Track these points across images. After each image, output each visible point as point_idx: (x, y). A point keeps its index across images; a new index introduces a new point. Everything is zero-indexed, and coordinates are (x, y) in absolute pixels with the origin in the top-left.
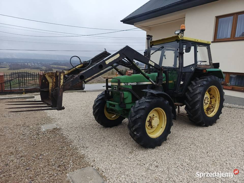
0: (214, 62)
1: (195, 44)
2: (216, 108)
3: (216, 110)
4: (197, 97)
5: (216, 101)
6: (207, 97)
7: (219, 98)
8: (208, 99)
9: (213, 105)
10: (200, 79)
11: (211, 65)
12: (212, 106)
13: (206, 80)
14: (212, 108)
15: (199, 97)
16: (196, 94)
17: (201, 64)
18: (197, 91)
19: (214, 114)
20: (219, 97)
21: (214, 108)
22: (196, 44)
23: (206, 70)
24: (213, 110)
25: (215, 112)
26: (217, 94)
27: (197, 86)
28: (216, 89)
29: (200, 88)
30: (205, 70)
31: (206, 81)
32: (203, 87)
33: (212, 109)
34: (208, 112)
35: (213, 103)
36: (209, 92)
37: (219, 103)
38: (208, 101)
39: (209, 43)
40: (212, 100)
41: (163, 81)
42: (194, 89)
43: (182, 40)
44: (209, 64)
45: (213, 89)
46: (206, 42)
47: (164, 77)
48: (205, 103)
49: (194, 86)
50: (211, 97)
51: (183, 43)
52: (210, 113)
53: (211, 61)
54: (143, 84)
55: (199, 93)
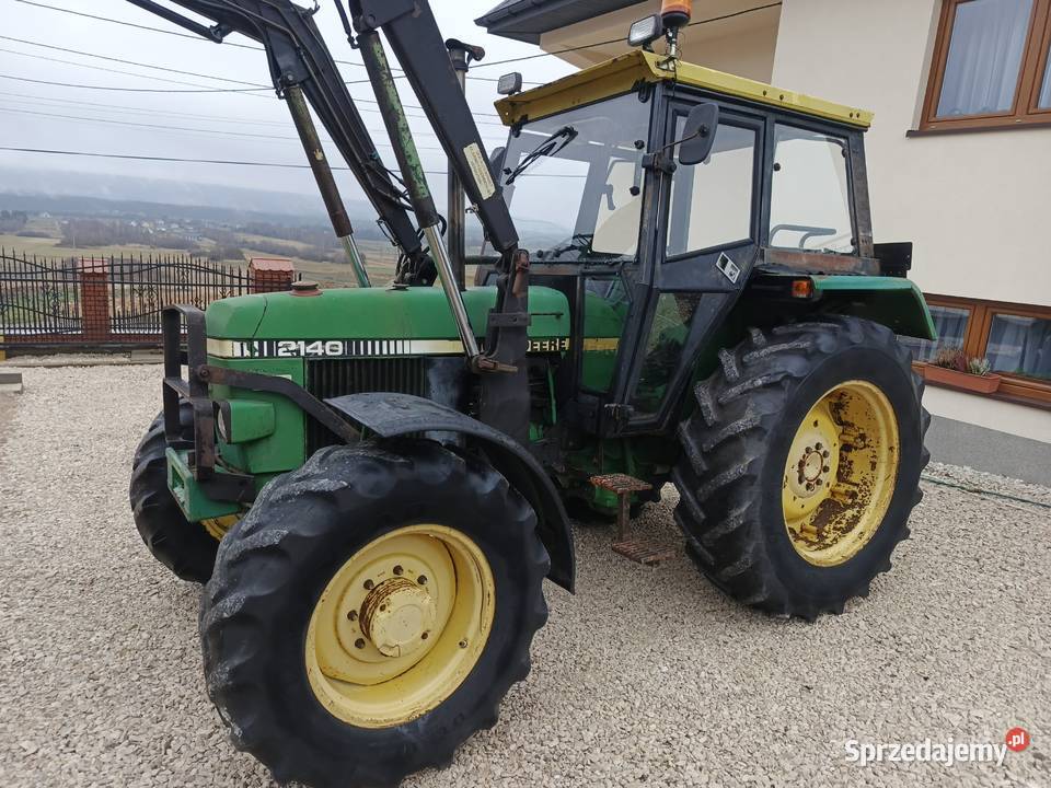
0: (882, 235)
1: (764, 119)
2: (872, 506)
3: (871, 519)
4: (738, 457)
5: (874, 466)
6: (818, 446)
7: (891, 449)
8: (825, 454)
9: (855, 489)
10: (772, 339)
11: (862, 253)
12: (853, 495)
13: (805, 349)
14: (852, 506)
15: (753, 454)
16: (734, 439)
18: (740, 417)
19: (859, 546)
20: (896, 447)
21: (861, 506)
22: (771, 117)
23: (811, 285)
24: (856, 520)
25: (867, 535)
26: (882, 424)
27: (747, 385)
28: (876, 397)
29: (760, 398)
30: (805, 283)
31: (805, 354)
32: (783, 396)
33: (849, 513)
34: (827, 528)
35: (855, 478)
36: (837, 409)
37: (892, 481)
38: (826, 469)
39: (861, 121)
40: (851, 456)
41: (552, 339)
42: (729, 404)
43: (669, 83)
44: (850, 249)
45: (860, 397)
46: (843, 115)
47: (558, 316)
48: (801, 481)
49: (729, 384)
50: (846, 438)
51: (674, 105)
52: (832, 536)
53: (864, 232)
54: (399, 352)
55: (756, 431)
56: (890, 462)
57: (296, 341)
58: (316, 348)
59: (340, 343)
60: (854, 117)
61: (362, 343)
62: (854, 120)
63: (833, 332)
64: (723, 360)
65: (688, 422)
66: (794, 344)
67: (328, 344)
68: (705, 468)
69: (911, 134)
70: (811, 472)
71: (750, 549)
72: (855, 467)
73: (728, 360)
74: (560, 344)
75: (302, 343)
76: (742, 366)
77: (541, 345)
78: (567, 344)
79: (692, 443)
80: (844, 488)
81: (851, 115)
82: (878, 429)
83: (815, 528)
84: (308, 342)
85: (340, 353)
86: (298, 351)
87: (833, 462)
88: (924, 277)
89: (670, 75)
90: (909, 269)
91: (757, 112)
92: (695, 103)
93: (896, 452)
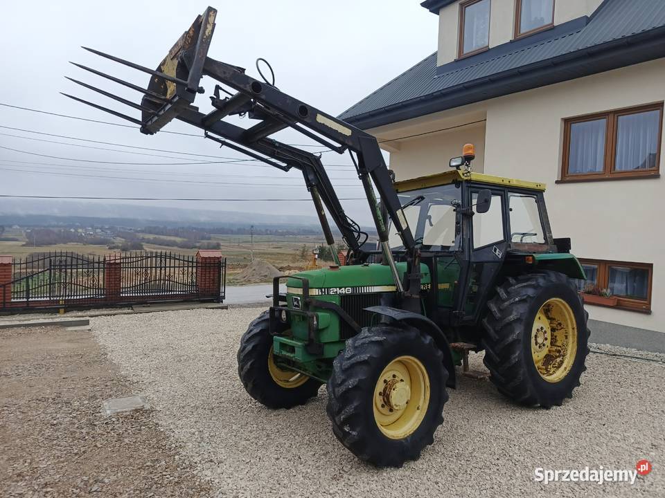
0: (556, 235)
1: (504, 191)
2: (568, 355)
3: (569, 362)
4: (512, 332)
5: (566, 337)
6: (542, 328)
7: (573, 329)
8: (545, 332)
9: (559, 348)
10: (518, 282)
11: (549, 243)
12: (559, 351)
13: (534, 285)
14: (559, 357)
15: (518, 330)
16: (510, 324)
17: (523, 241)
18: (511, 314)
19: (565, 373)
20: (576, 328)
21: (563, 356)
22: (506, 190)
23: (533, 258)
24: (562, 362)
25: (568, 369)
26: (567, 317)
27: (512, 301)
28: (563, 304)
29: (518, 306)
30: (531, 258)
31: (534, 287)
32: (527, 305)
33: (558, 360)
34: (549, 367)
35: (559, 343)
36: (548, 313)
37: (576, 343)
38: (546, 339)
39: (541, 188)
40: (556, 333)
42: (505, 309)
43: (468, 181)
44: (544, 241)
45: (557, 306)
46: (534, 186)
47: (426, 274)
48: (536, 344)
49: (503, 301)
50: (552, 325)
51: (472, 189)
52: (552, 370)
53: (548, 234)
54: (370, 291)
55: (518, 320)
56: (574, 335)
57: (336, 288)
58: (343, 291)
59: (350, 289)
62: (538, 188)
63: (544, 277)
64: (498, 291)
66: (529, 283)
67: (346, 289)
68: (497, 338)
69: (557, 182)
70: (540, 340)
72: (558, 338)
73: (501, 291)
74: (427, 287)
75: (338, 289)
76: (508, 293)
78: (429, 286)
80: (554, 348)
81: (537, 186)
82: (566, 321)
83: (544, 367)
84: (340, 288)
85: (351, 292)
86: (337, 292)
87: (548, 336)
88: (576, 252)
89: (468, 178)
90: (570, 249)
91: (501, 188)
92: (480, 188)
93: (576, 330)
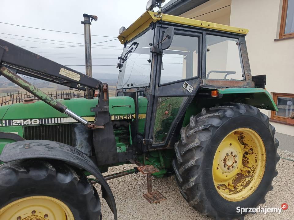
0: (255, 72)
1: (202, 33)
2: (256, 177)
3: (255, 182)
4: (192, 158)
5: (256, 161)
6: (232, 153)
7: (262, 154)
8: (235, 156)
9: (250, 170)
10: (208, 111)
11: (247, 80)
12: (249, 172)
13: (219, 116)
14: (248, 176)
16: (190, 150)
17: (227, 78)
18: (193, 142)
19: (250, 193)
20: (264, 154)
21: (252, 176)
22: (204, 33)
24: (249, 182)
25: (253, 189)
26: (258, 145)
27: (196, 129)
28: (254, 134)
29: (201, 134)
30: (215, 92)
31: (219, 117)
32: (210, 134)
33: (247, 179)
34: (238, 185)
35: (250, 165)
36: (241, 138)
37: (263, 167)
38: (236, 162)
40: (248, 156)
41: (128, 115)
42: (190, 136)
43: (160, 22)
44: (242, 78)
45: (248, 135)
46: (236, 31)
47: (130, 106)
48: (225, 167)
49: (191, 129)
50: (245, 149)
51: (162, 30)
52: (240, 188)
53: (247, 72)
54: (63, 122)
55: (198, 147)
56: (263, 160)
57: (20, 120)
58: (28, 122)
59: (38, 120)
60: (241, 31)
61: (47, 119)
62: (241, 32)
63: (232, 109)
64: (191, 119)
65: (178, 143)
66: (216, 114)
67: (33, 120)
68: (181, 161)
69: (276, 40)
70: (229, 163)
71: (199, 195)
72: (249, 161)
73: (192, 120)
74: (131, 116)
75: (22, 121)
76: (196, 122)
77: (123, 117)
78: (134, 116)
79: (178, 152)
80: (246, 169)
81: (239, 31)
82: (256, 147)
83: (233, 185)
84: (25, 120)
85: (38, 123)
86: (21, 123)
87: (240, 158)
89: (159, 19)
90: (265, 85)
91: (198, 31)
92: (167, 28)
93: (264, 156)
